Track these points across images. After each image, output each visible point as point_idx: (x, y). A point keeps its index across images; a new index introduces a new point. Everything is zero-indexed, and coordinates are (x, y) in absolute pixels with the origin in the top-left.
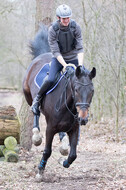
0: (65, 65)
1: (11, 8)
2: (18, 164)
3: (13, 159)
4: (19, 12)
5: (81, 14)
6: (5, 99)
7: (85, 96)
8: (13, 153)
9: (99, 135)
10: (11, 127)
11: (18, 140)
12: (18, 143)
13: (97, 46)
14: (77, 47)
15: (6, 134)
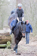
1: (9, 3)
2: (11, 50)
3: (10, 48)
4: (11, 4)
5: (29, 5)
6: (7, 30)
7: (24, 29)
9: (35, 41)
10: (9, 38)
11: (11, 42)
13: (34, 15)
14: (22, 16)
15: (8, 40)
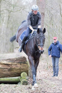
0: (33, 30)
3: (25, 83)
8: (25, 80)
10: (24, 67)
12: (28, 75)
